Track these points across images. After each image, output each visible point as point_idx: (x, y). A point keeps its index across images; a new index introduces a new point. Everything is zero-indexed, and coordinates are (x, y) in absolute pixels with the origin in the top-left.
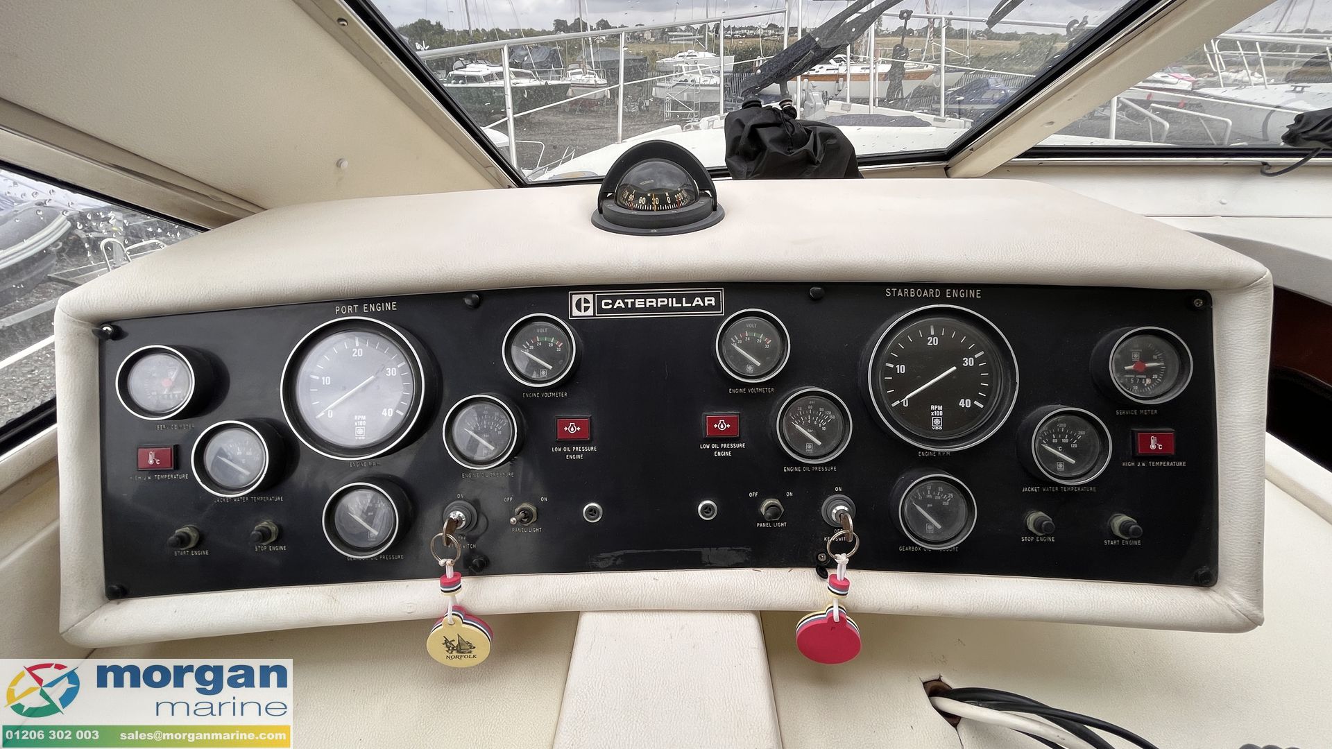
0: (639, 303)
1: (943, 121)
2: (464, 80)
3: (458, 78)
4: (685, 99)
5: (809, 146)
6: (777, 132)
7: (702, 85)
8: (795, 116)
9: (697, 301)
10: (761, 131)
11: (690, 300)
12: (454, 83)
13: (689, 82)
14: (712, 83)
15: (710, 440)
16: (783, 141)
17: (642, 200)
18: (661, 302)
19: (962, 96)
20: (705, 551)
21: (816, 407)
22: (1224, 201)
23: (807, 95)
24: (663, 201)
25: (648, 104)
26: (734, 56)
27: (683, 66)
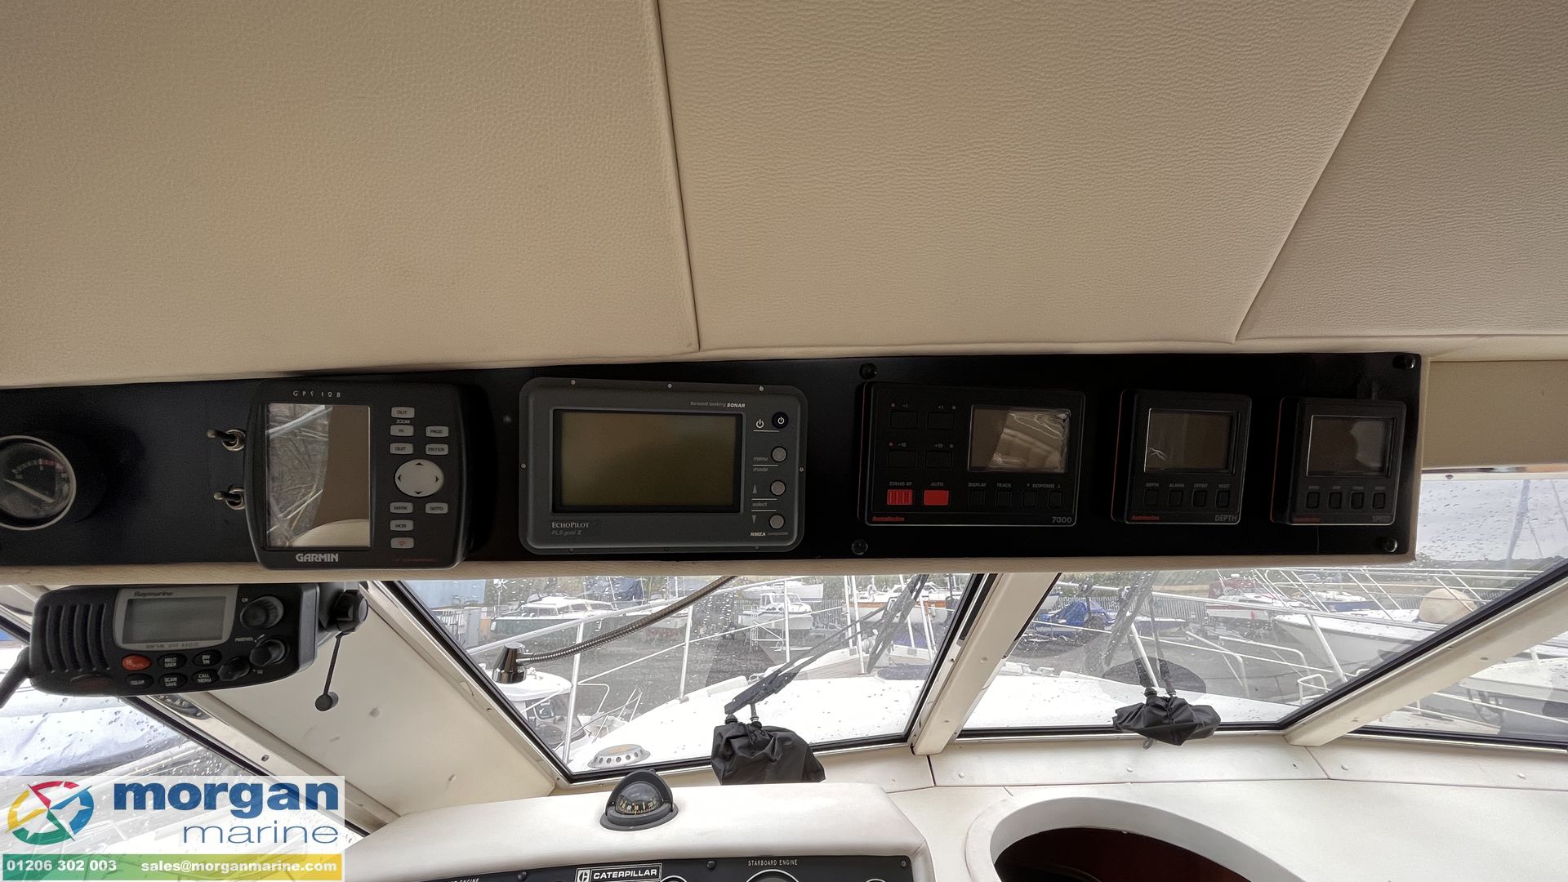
0: (615, 876)
2: (536, 613)
3: (531, 610)
4: (773, 627)
6: (745, 741)
8: (760, 726)
9: (648, 873)
11: (643, 872)
12: (525, 616)
13: (777, 610)
14: (801, 611)
16: (747, 747)
17: (630, 808)
18: (627, 873)
22: (1130, 769)
24: (641, 808)
26: (822, 585)
27: (771, 594)
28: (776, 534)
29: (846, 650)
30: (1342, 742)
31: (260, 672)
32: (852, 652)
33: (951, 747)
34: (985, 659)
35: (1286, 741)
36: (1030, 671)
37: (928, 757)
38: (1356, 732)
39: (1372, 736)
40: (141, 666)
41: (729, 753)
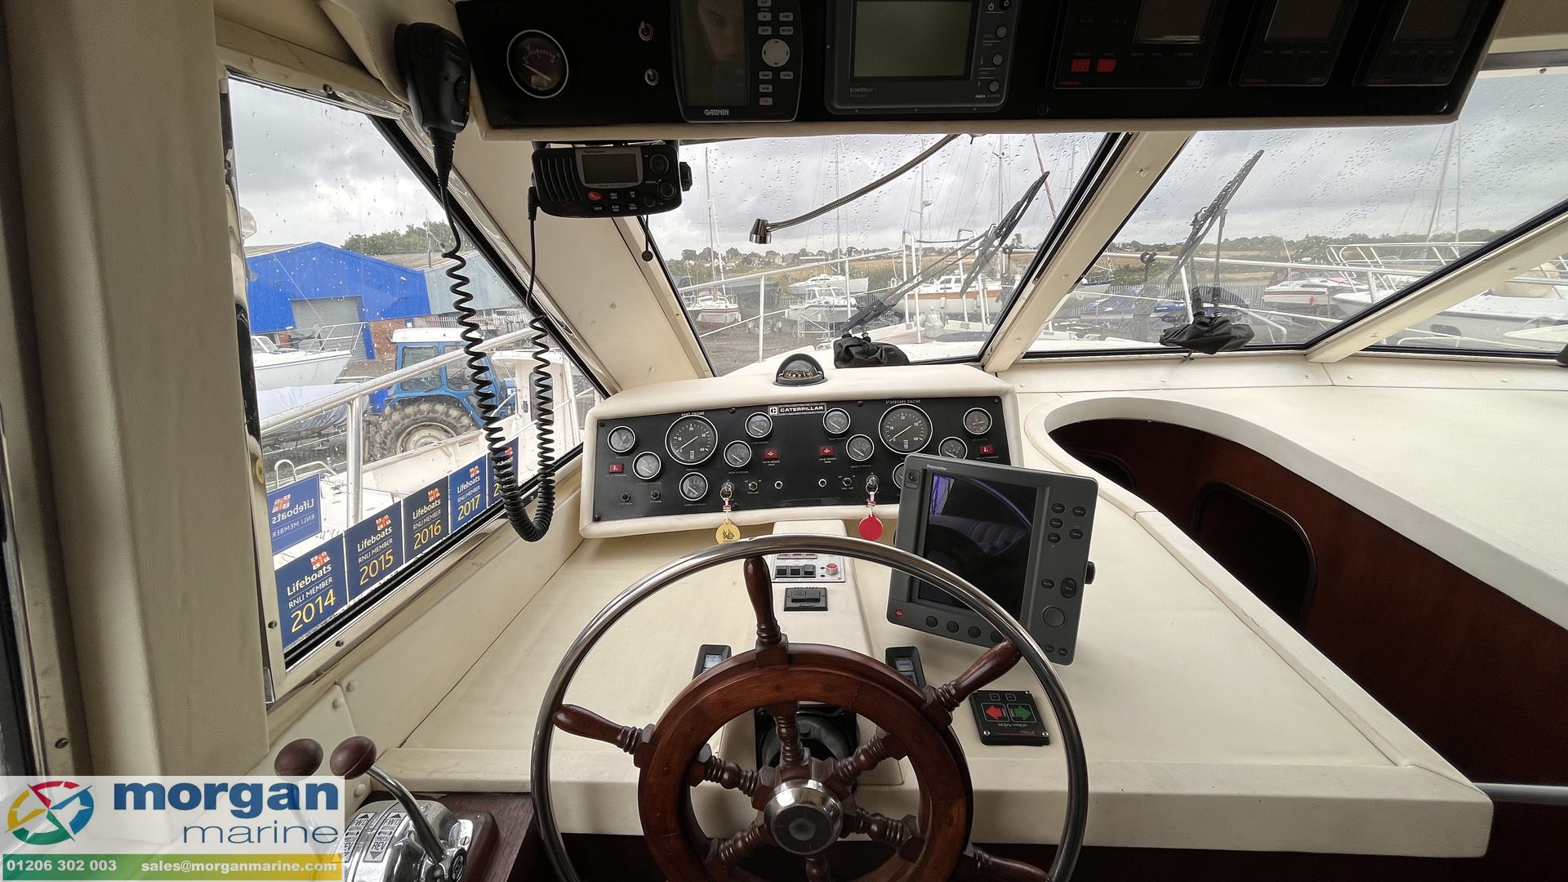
0: (794, 410)
1: (1053, 334)
4: (819, 319)
5: (877, 355)
6: (860, 349)
7: (836, 306)
8: (870, 341)
9: (816, 408)
10: (850, 348)
11: (814, 407)
13: (823, 304)
14: (846, 304)
15: (822, 457)
16: (862, 353)
17: (794, 376)
18: (803, 409)
19: (1110, 306)
20: (822, 499)
21: (862, 443)
23: (927, 317)
24: (802, 376)
25: (780, 326)
26: (867, 279)
27: (816, 289)
28: (993, 96)
29: (903, 326)
30: (1354, 358)
31: (662, 204)
32: (909, 327)
33: (1016, 365)
34: (1067, 275)
35: (1307, 359)
36: (1077, 338)
37: (996, 374)
38: (1366, 349)
39: (1381, 352)
40: (598, 198)
41: (849, 357)
